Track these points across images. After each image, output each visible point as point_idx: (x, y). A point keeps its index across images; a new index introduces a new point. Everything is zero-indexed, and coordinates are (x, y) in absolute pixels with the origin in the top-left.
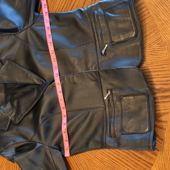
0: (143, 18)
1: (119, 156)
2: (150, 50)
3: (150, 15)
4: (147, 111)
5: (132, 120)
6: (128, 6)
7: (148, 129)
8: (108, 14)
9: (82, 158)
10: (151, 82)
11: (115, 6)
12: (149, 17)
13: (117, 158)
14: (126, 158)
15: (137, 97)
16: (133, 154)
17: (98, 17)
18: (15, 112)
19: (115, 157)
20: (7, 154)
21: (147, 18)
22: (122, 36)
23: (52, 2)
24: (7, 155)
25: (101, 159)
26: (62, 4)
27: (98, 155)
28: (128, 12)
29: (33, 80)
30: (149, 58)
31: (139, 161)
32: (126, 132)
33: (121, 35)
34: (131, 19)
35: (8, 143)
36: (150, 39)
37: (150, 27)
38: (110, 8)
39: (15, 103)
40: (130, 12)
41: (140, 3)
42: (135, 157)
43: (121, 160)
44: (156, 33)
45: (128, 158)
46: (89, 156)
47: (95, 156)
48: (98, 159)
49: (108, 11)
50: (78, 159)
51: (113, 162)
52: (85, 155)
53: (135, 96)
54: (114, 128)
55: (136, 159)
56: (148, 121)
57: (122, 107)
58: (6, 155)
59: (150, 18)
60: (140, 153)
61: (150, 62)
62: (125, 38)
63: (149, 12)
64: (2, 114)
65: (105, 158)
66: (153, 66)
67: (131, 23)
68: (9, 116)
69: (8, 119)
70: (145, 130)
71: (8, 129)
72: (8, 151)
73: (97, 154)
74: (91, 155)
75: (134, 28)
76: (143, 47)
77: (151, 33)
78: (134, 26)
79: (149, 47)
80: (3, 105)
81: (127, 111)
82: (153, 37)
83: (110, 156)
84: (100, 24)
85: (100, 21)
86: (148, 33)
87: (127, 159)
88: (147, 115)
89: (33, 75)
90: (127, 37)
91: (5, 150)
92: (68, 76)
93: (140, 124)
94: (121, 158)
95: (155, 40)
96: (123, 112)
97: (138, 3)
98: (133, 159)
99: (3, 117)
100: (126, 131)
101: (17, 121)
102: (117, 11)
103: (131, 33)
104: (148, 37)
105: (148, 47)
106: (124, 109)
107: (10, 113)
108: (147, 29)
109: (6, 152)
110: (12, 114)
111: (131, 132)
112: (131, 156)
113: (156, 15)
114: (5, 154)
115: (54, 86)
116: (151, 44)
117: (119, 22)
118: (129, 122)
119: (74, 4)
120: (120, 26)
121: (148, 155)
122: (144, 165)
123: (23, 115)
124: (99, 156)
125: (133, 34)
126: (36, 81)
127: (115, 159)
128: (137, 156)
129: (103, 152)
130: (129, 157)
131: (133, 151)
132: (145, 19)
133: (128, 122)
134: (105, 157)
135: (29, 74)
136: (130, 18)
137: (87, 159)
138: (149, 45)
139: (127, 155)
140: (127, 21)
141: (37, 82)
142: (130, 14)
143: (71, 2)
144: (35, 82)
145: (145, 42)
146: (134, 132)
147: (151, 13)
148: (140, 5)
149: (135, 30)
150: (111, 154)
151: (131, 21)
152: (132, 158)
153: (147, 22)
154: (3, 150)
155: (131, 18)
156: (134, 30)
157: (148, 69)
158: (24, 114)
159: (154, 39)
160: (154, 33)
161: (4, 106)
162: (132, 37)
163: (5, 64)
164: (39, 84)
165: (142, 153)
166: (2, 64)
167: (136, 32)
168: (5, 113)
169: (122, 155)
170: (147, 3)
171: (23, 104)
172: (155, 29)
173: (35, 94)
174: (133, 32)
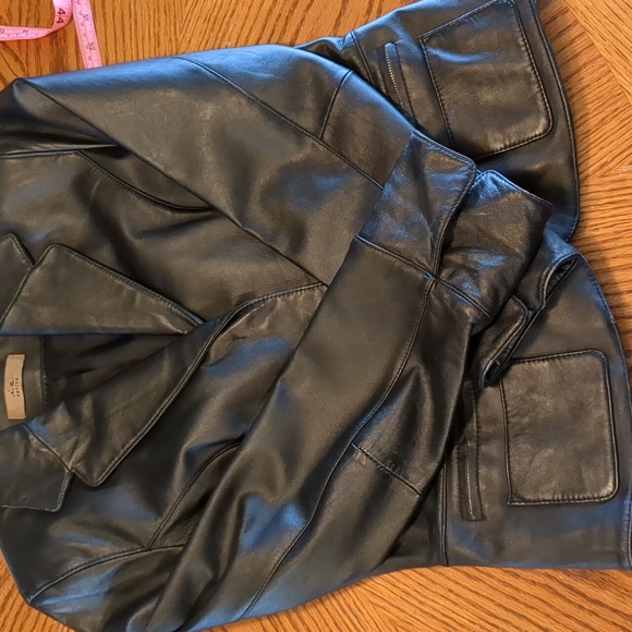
0: (573, 66)
1: (513, 601)
2: (607, 188)
3: (597, 54)
4: (606, 417)
5: (546, 455)
6: (514, 19)
7: (611, 484)
8: (437, 56)
9: (368, 618)
10: (618, 307)
11: (460, 24)
12: (592, 61)
13: (506, 609)
14: (541, 605)
15: (565, 362)
16: (570, 588)
17: (400, 66)
18: (87, 441)
19: (500, 605)
20: (62, 607)
21: (585, 64)
22: (498, 135)
23: (212, 30)
24: (64, 610)
25: (444, 615)
26: (253, 34)
27: (433, 601)
28: (516, 41)
29: (154, 318)
30: (604, 218)
31: (596, 615)
32: (526, 501)
33: (489, 133)
34: (529, 69)
35: (64, 562)
36: (601, 145)
37: (597, 99)
38: (443, 32)
39: (86, 407)
40: (522, 43)
41: (553, 8)
42: (578, 600)
43: (524, 617)
44: (622, 121)
45: (551, 606)
46: (397, 608)
47: (422, 607)
48: (433, 617)
49: (434, 42)
50: (356, 622)
51: (493, 625)
52: (382, 604)
53: (557, 360)
54: (478, 485)
55: (581, 607)
56: (609, 457)
57: (508, 403)
58: (58, 611)
59: (597, 64)
60: (595, 581)
61: (610, 230)
62: (508, 143)
63: (593, 44)
64: (38, 452)
65: (462, 613)
66: (623, 246)
67: (530, 83)
68: (63, 459)
69: (61, 470)
70: (599, 490)
71: (62, 507)
72: (66, 595)
73: (427, 598)
74: (404, 603)
75: (540, 103)
76: (578, 174)
77: (605, 123)
78: (539, 95)
79: (603, 176)
80: (38, 415)
81: (526, 420)
82: (612, 138)
83: (480, 601)
84: (407, 93)
85: (408, 82)
86: (593, 122)
87: (549, 610)
88: (606, 433)
89: (153, 301)
90: (514, 139)
91: (53, 591)
92: (292, 297)
93: (579, 468)
94: (522, 606)
95: (624, 147)
96: (512, 420)
97: (546, 10)
98: (569, 609)
99: (43, 462)
100: (528, 497)
101: (95, 475)
102: (471, 42)
103: (530, 121)
104: (592, 138)
105: (598, 173)
106: (515, 411)
107: (68, 445)
108: (590, 106)
109: (58, 596)
110: (75, 447)
111: (544, 501)
112: (561, 595)
113: (619, 52)
114: (54, 606)
115: (238, 338)
116: (606, 163)
117: (480, 84)
118: (536, 462)
119: (297, 32)
120: (488, 96)
121: (628, 588)
122: (613, 627)
123: (122, 452)
124: (434, 604)
125: (537, 127)
126: (165, 322)
127: (500, 615)
128: (584, 596)
129: (451, 591)
130: (556, 601)
131: (568, 579)
132: (579, 70)
133: (530, 462)
134: (462, 608)
135: (139, 296)
136: (524, 65)
137: (391, 621)
138: (602, 167)
139: (544, 594)
140: (513, 75)
141: (169, 325)
142: (523, 48)
143: (286, 24)
144: (165, 328)
145: (585, 157)
146: (558, 500)
147: (597, 44)
148: (554, 18)
149: (546, 108)
150: (484, 594)
151: (527, 76)
152: (566, 604)
153: (585, 82)
154: (47, 592)
155: (527, 64)
156: (542, 108)
157: (604, 259)
158: (123, 447)
159: (619, 141)
160: (614, 123)
161: (42, 418)
162: (536, 136)
163: (44, 263)
164: (180, 331)
165: (602, 584)
166: (34, 262)
167: (548, 118)
168: (47, 447)
169: (527, 597)
170: (582, 8)
171: (118, 411)
172: (619, 104)
173: (164, 371)
174: (538, 118)
